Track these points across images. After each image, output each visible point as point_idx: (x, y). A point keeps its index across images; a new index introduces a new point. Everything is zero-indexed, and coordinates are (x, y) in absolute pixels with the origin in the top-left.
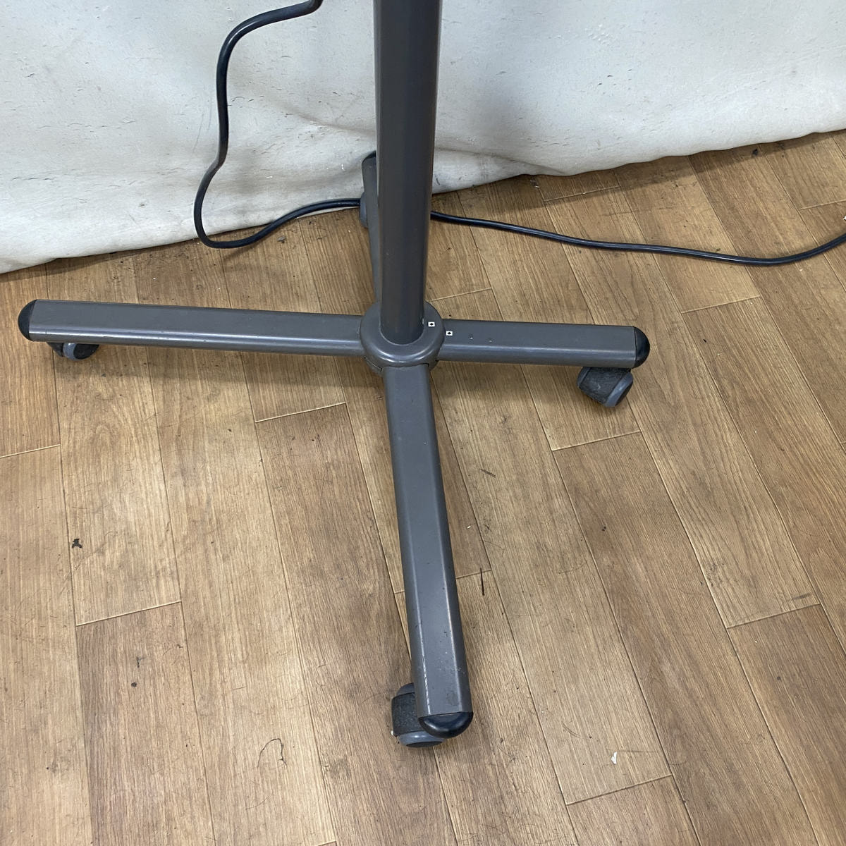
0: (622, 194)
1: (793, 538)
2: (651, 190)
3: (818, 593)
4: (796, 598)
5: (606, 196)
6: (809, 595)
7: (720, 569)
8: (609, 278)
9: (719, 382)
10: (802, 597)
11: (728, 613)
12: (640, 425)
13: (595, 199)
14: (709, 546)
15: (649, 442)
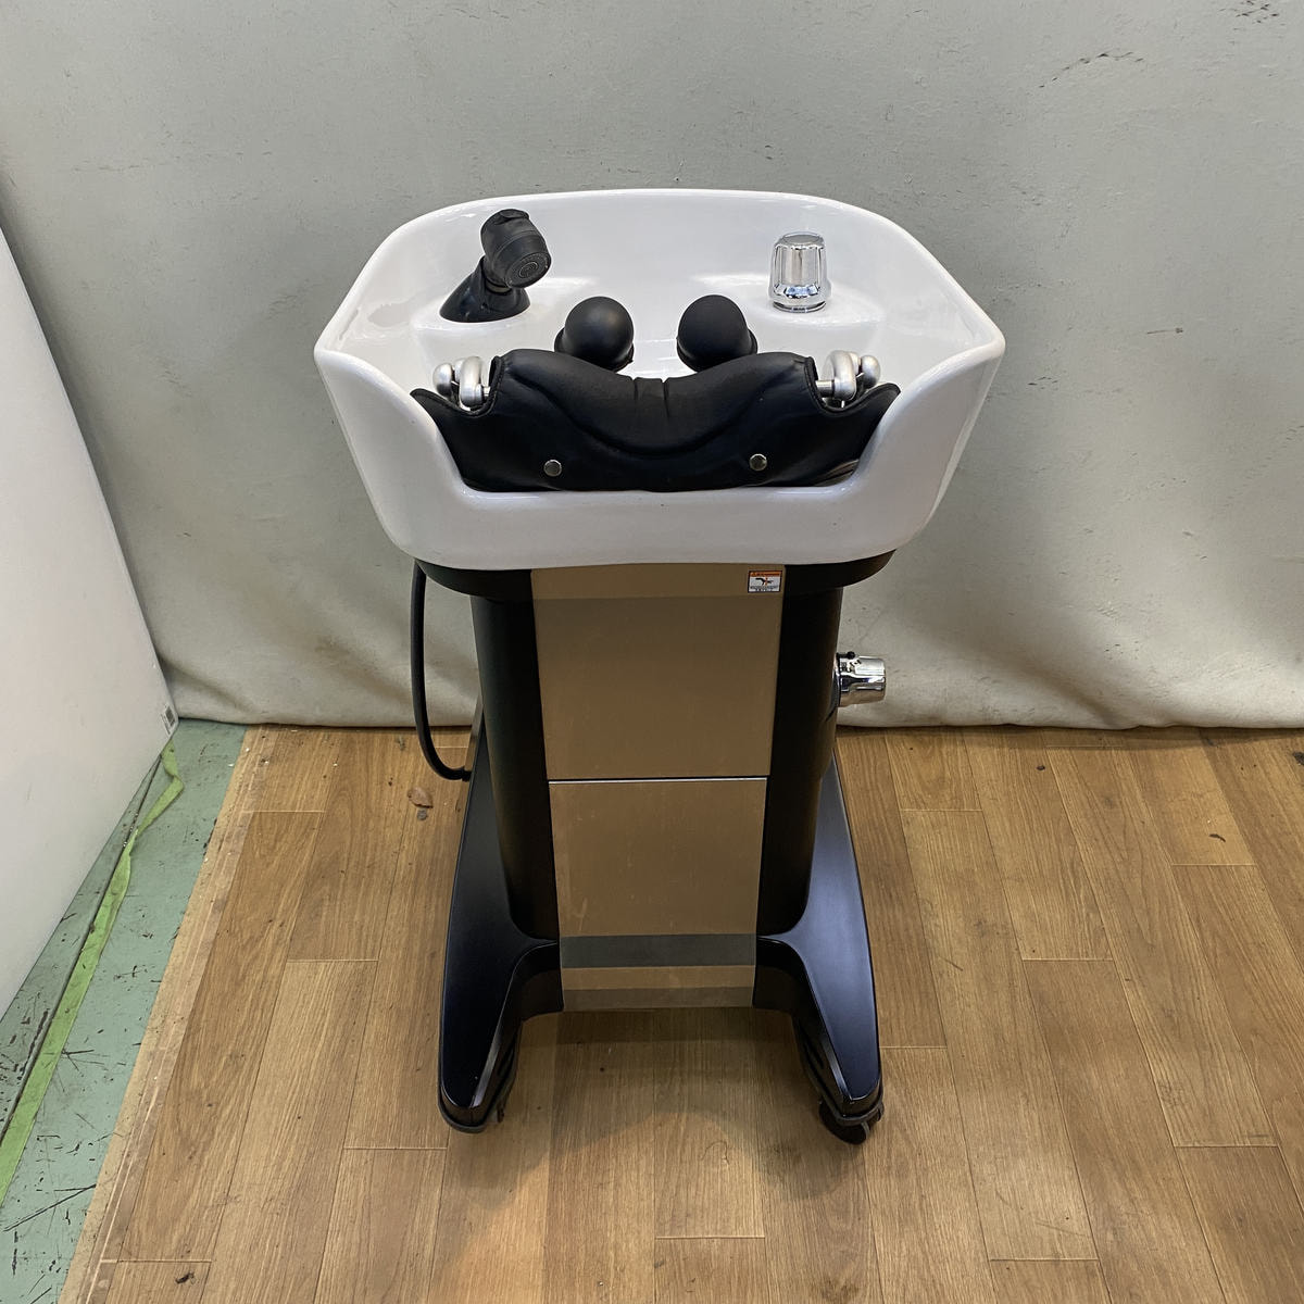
0: (1125, 754)
1: (1256, 1081)
2: (1156, 755)
3: (1277, 1138)
4: (1253, 1136)
5: (1108, 752)
6: (1267, 1136)
7: (1175, 1092)
8: (1101, 822)
9: (1201, 933)
10: (1259, 1136)
11: (1178, 1133)
12: (1114, 953)
13: (1097, 752)
14: (1167, 1069)
15: (1120, 971)
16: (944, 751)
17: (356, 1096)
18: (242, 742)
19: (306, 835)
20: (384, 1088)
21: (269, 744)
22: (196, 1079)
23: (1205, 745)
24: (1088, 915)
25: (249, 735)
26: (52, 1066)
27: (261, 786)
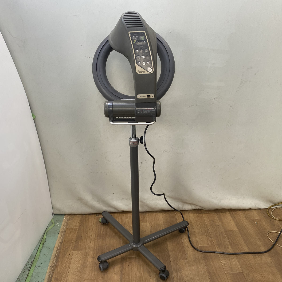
0: (216, 214)
1: (239, 263)
2: (221, 214)
3: (243, 271)
7: (226, 265)
8: (212, 224)
9: (229, 241)
10: (240, 271)
11: (226, 271)
12: (215, 244)
13: (211, 214)
14: (224, 262)
15: (216, 247)
16: (185, 214)
17: (86, 271)
18: (64, 217)
19: (76, 231)
20: (91, 270)
21: (69, 217)
22: (59, 270)
23: (229, 212)
24: (210, 238)
25: (65, 217)
26: (33, 269)
27: (67, 224)
